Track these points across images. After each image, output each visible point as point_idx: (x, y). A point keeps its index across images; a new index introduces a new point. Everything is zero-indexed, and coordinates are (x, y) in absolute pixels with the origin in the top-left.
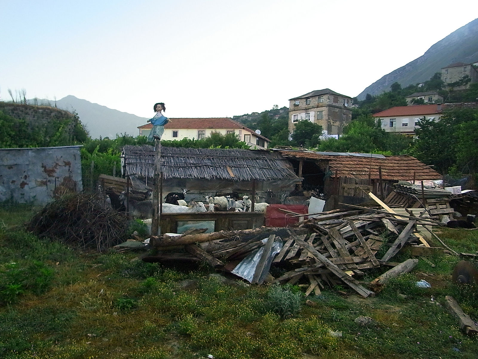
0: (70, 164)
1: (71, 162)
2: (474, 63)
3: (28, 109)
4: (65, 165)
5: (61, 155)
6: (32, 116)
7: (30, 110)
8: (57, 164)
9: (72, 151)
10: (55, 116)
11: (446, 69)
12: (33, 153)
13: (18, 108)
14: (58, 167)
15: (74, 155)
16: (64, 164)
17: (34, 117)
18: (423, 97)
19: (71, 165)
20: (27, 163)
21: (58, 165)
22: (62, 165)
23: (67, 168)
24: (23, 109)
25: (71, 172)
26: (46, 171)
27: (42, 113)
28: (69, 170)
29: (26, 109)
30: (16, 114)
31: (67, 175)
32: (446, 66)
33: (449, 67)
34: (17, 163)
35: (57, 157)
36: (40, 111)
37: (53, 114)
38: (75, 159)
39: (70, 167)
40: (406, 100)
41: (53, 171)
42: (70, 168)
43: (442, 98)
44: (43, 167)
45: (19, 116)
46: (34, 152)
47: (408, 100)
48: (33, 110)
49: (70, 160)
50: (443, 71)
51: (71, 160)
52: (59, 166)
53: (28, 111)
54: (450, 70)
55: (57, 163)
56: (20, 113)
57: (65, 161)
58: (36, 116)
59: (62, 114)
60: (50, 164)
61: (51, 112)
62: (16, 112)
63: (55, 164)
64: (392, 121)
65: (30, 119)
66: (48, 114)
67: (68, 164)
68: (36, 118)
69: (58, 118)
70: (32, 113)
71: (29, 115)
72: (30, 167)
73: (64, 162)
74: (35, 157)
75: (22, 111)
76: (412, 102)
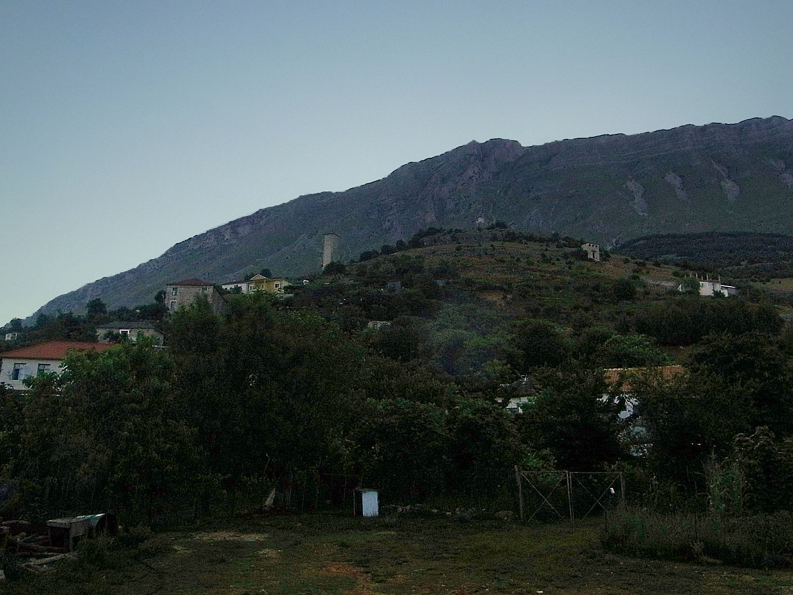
2: (224, 284)
11: (174, 287)
18: (129, 330)
32: (177, 281)
33: (182, 284)
40: (96, 332)
43: (162, 338)
47: (101, 332)
50: (169, 289)
54: (181, 289)
64: (41, 367)
76: (106, 336)
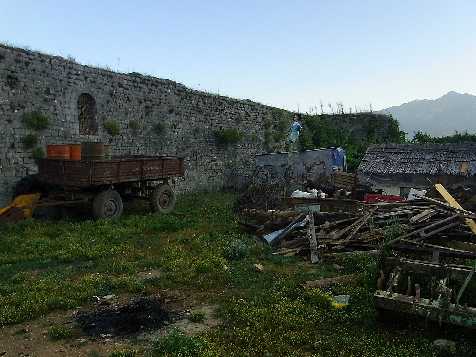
0: (325, 163)
5: (318, 156)
6: (348, 123)
9: (325, 152)
10: (369, 120)
13: (337, 118)
14: (315, 165)
15: (327, 155)
16: (320, 163)
20: (293, 163)
22: (318, 164)
23: (322, 166)
24: (341, 118)
25: (325, 169)
26: (306, 168)
27: (357, 120)
28: (324, 167)
30: (335, 123)
31: (322, 172)
35: (314, 157)
37: (366, 119)
38: (328, 159)
39: (324, 165)
41: (311, 168)
44: (304, 166)
45: (337, 124)
46: (298, 154)
48: (349, 118)
51: (325, 160)
53: (345, 119)
55: (314, 162)
56: (339, 121)
58: (351, 123)
59: (375, 118)
60: (309, 163)
61: (365, 118)
62: (335, 121)
63: (312, 163)
65: (346, 126)
66: (362, 120)
67: (322, 163)
68: (351, 125)
69: (371, 121)
71: (345, 122)
72: (295, 166)
73: (320, 161)
74: (298, 158)
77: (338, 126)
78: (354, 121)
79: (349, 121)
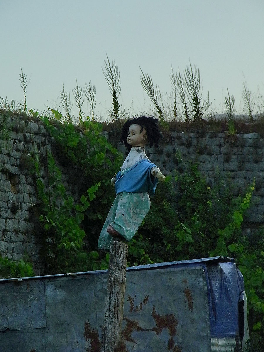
0: (175, 323)
1: (176, 314)
3: (208, 135)
4: (159, 325)
5: (146, 294)
6: (221, 158)
7: (214, 136)
8: (131, 324)
9: (180, 278)
12: (58, 292)
13: (175, 134)
14: (134, 334)
16: (155, 324)
17: (227, 161)
19: (178, 327)
20: (41, 323)
21: (134, 328)
22: (148, 327)
23: (165, 335)
28: (171, 343)
29: (202, 135)
30: (169, 155)
34: (12, 326)
35: (130, 300)
36: (249, 136)
38: (190, 306)
39: (173, 332)
42: (175, 338)
44: (87, 335)
46: (60, 286)
48: (222, 135)
49: (172, 309)
51: (178, 310)
52: (139, 329)
53: (206, 141)
55: (132, 319)
56: (181, 150)
57: (157, 312)
58: (234, 157)
65: (213, 170)
67: (166, 322)
68: (233, 164)
70: (220, 146)
71: (210, 154)
72: (50, 337)
73: (155, 316)
74: (63, 302)
75: (188, 145)
77: (181, 170)
78: (245, 150)
79: (224, 149)
